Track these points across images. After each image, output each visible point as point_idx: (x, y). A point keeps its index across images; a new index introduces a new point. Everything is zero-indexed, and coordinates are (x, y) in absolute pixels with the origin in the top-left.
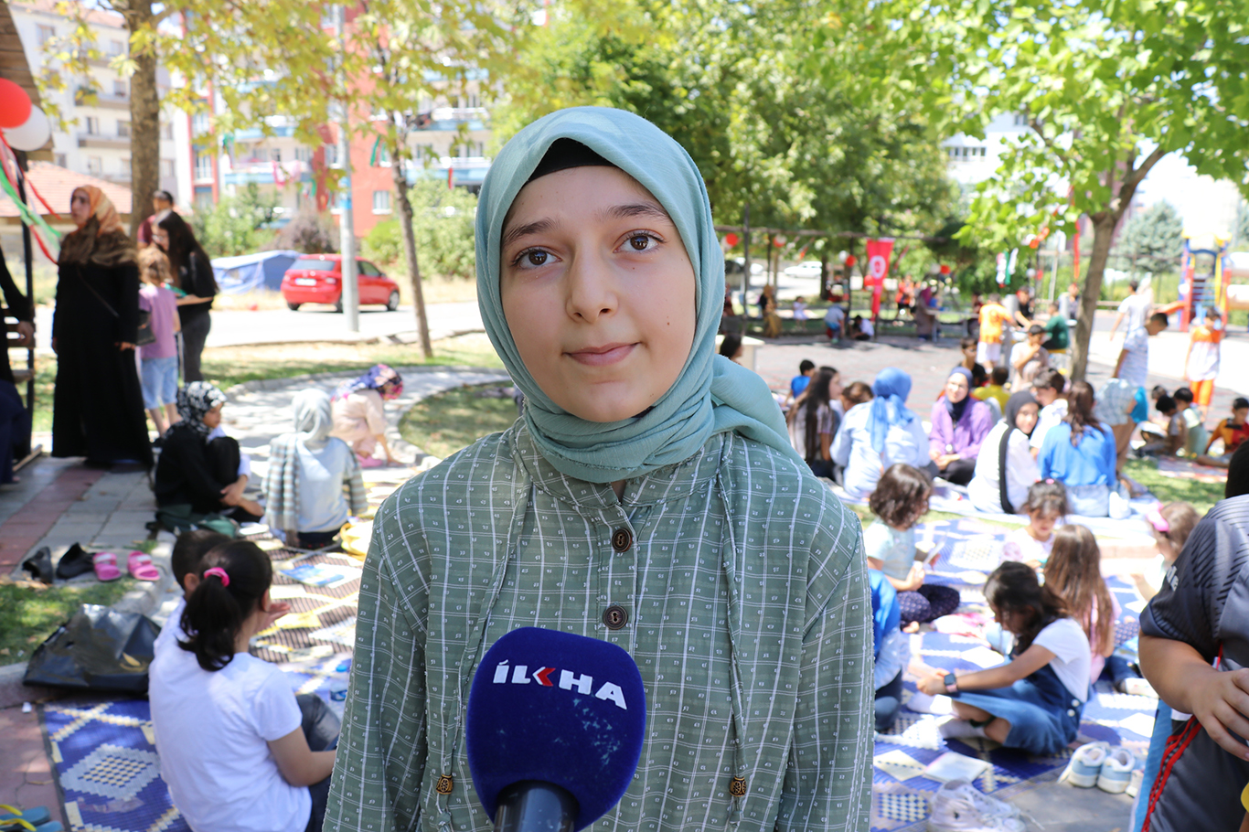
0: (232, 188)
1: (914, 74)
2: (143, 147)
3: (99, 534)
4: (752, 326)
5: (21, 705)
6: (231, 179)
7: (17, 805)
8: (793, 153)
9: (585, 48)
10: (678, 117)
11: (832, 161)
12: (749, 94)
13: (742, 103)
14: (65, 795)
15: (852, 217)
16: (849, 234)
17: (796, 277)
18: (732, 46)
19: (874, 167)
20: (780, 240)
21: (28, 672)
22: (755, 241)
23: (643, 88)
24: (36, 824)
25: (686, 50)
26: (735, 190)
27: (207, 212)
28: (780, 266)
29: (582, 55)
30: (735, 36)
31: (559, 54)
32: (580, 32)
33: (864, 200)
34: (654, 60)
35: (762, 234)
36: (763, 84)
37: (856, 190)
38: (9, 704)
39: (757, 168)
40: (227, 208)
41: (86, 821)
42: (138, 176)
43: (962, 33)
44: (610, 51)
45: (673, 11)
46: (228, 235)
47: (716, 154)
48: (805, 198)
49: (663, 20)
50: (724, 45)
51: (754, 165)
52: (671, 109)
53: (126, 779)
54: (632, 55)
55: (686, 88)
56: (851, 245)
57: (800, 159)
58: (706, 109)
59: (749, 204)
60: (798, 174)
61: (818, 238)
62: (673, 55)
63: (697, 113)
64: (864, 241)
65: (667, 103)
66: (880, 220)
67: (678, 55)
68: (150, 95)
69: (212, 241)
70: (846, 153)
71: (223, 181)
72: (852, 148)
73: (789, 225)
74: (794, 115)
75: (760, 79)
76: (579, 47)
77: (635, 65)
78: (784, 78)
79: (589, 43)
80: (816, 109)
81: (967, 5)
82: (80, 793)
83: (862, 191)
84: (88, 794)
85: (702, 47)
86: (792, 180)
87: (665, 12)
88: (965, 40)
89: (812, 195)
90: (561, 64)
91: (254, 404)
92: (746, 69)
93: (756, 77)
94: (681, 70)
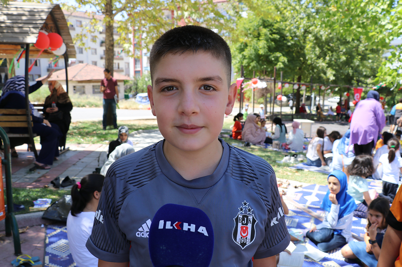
0: (146, 71)
1: (361, 26)
2: (109, 55)
3: (78, 174)
4: (314, 117)
5: (41, 225)
6: (146, 69)
7: (31, 255)
8: (328, 58)
9: (257, 24)
10: (289, 46)
11: (341, 60)
12: (313, 38)
13: (310, 41)
14: (46, 254)
15: (348, 79)
16: (347, 86)
17: (332, 102)
18: (308, 23)
19: (356, 62)
20: (323, 88)
21: (44, 215)
22: (314, 88)
23: (277, 36)
24: (34, 262)
25: (291, 24)
26: (308, 71)
27: (138, 79)
28: (326, 98)
29: (257, 26)
30: (309, 19)
31: (249, 26)
32: (256, 19)
33: (353, 74)
34: (281, 27)
35: (317, 86)
36: (318, 35)
37: (350, 71)
38: (37, 224)
39: (315, 63)
40: (145, 78)
41: (50, 262)
42: (107, 64)
43: (380, 10)
44: (265, 24)
45: (287, 11)
46: (145, 86)
47: (302, 59)
48: (331, 73)
49: (284, 14)
50: (305, 22)
51: (314, 62)
52: (286, 44)
53: (66, 250)
54: (273, 26)
55: (291, 36)
56: (348, 90)
57: (330, 60)
58: (298, 43)
59: (313, 75)
60: (330, 65)
61: (337, 87)
62: (287, 25)
63: (295, 45)
64: (352, 89)
65: (285, 42)
66: (358, 81)
67: (289, 25)
68: (111, 39)
69: (139, 88)
70: (347, 58)
71: (144, 69)
72: (349, 57)
73: (326, 82)
74: (329, 46)
75: (317, 33)
76: (255, 23)
77: (274, 29)
78: (325, 32)
79: (259, 22)
80: (337, 43)
81: (381, 1)
82: (51, 254)
83: (352, 71)
84: (53, 254)
85: (297, 23)
86: (328, 67)
87: (285, 11)
88: (381, 13)
89: (334, 72)
90: (250, 29)
91: (139, 137)
92: (312, 30)
93: (316, 33)
94: (290, 30)
